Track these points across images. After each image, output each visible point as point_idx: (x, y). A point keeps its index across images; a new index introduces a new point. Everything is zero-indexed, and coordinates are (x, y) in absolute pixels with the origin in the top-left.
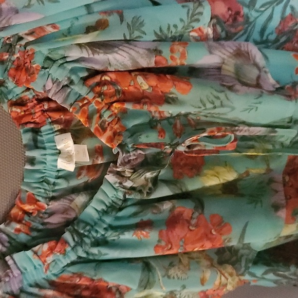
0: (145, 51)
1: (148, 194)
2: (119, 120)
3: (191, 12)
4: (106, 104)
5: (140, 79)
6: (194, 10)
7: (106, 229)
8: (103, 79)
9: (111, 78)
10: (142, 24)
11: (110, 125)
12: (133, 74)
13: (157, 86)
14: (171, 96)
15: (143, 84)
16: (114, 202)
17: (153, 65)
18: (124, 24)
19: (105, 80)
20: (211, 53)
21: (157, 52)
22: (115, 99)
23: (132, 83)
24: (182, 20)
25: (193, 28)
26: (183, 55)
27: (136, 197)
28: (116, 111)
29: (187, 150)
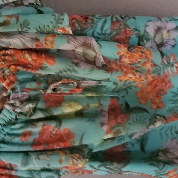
0: (29, 39)
1: (30, 116)
2: (14, 75)
3: (57, 18)
4: (7, 66)
5: (27, 55)
6: (59, 17)
7: (5, 135)
8: (6, 52)
9: (11, 53)
10: (28, 24)
11: (9, 77)
12: (23, 52)
13: (36, 60)
14: (44, 65)
15: (29, 58)
16: (10, 120)
17: (35, 47)
18: (19, 23)
19: (8, 53)
20: (68, 42)
21: (37, 40)
22: (12, 63)
23: (22, 57)
24: (51, 22)
25: (58, 27)
26: (52, 43)
27: (23, 118)
28: (12, 70)
29: (53, 92)
